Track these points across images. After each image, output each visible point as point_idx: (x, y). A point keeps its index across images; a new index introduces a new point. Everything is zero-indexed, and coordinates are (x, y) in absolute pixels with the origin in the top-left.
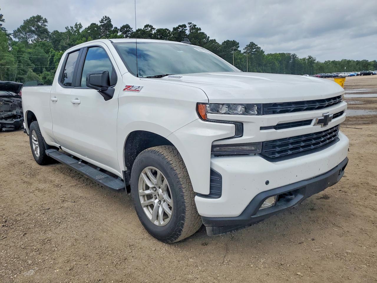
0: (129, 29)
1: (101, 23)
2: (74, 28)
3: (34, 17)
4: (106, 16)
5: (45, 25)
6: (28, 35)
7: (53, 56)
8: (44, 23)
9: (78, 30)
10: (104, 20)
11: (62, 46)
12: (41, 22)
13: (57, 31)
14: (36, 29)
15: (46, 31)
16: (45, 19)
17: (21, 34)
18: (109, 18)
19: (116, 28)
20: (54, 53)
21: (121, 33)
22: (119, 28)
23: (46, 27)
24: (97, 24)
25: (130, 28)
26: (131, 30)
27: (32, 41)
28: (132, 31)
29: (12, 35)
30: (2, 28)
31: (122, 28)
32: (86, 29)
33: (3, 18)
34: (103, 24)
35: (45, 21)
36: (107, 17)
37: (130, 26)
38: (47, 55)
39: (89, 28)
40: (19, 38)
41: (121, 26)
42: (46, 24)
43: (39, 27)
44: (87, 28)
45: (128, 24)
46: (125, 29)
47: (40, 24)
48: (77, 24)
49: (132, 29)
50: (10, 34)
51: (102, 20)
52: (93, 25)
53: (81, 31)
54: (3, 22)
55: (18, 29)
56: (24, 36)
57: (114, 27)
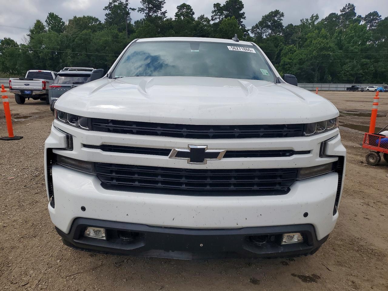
0: (376, 17)
1: (341, 12)
2: (309, 20)
3: (272, 12)
4: (349, 4)
5: (281, 20)
6: (264, 30)
7: (281, 50)
8: (280, 17)
9: (313, 22)
10: (347, 8)
11: (292, 39)
12: (277, 16)
13: (291, 25)
14: (272, 24)
15: (280, 25)
16: (282, 13)
17: (258, 30)
18: (353, 5)
19: (360, 16)
20: (283, 47)
21: (365, 22)
22: (363, 16)
23: (282, 21)
24: (337, 14)
25: (378, 15)
26: (378, 18)
27: (266, 35)
28: (381, 19)
29: (250, 30)
30: (243, 25)
31: (367, 16)
32: (322, 20)
33: (245, 15)
34: (343, 13)
35: (282, 15)
36: (351, 4)
37: (378, 14)
38: (276, 49)
39: (326, 19)
40: (255, 34)
41: (367, 14)
42: (282, 18)
43: (275, 21)
44: (324, 19)
45: (376, 12)
46: (372, 17)
47: (276, 18)
48: (314, 15)
49: (381, 16)
50: (249, 30)
51: (344, 8)
52: (332, 15)
53: (316, 23)
54: (245, 19)
55: (257, 24)
56: (260, 31)
57: (357, 15)
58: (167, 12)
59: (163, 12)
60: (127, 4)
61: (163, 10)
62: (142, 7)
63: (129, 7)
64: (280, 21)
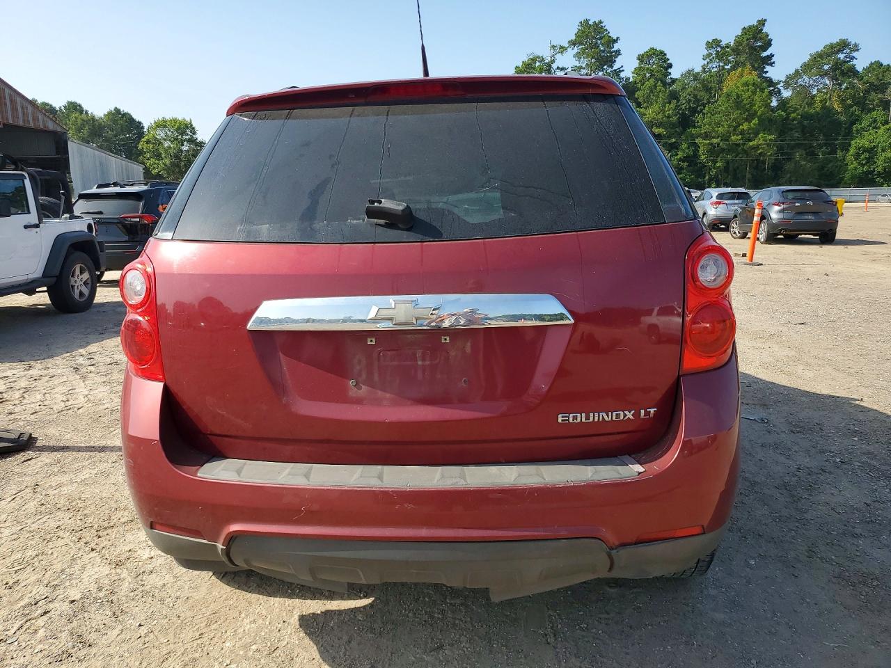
58: (623, 71)
59: (615, 70)
60: (553, 61)
61: (616, 66)
62: (577, 64)
63: (554, 66)
64: (850, 61)
